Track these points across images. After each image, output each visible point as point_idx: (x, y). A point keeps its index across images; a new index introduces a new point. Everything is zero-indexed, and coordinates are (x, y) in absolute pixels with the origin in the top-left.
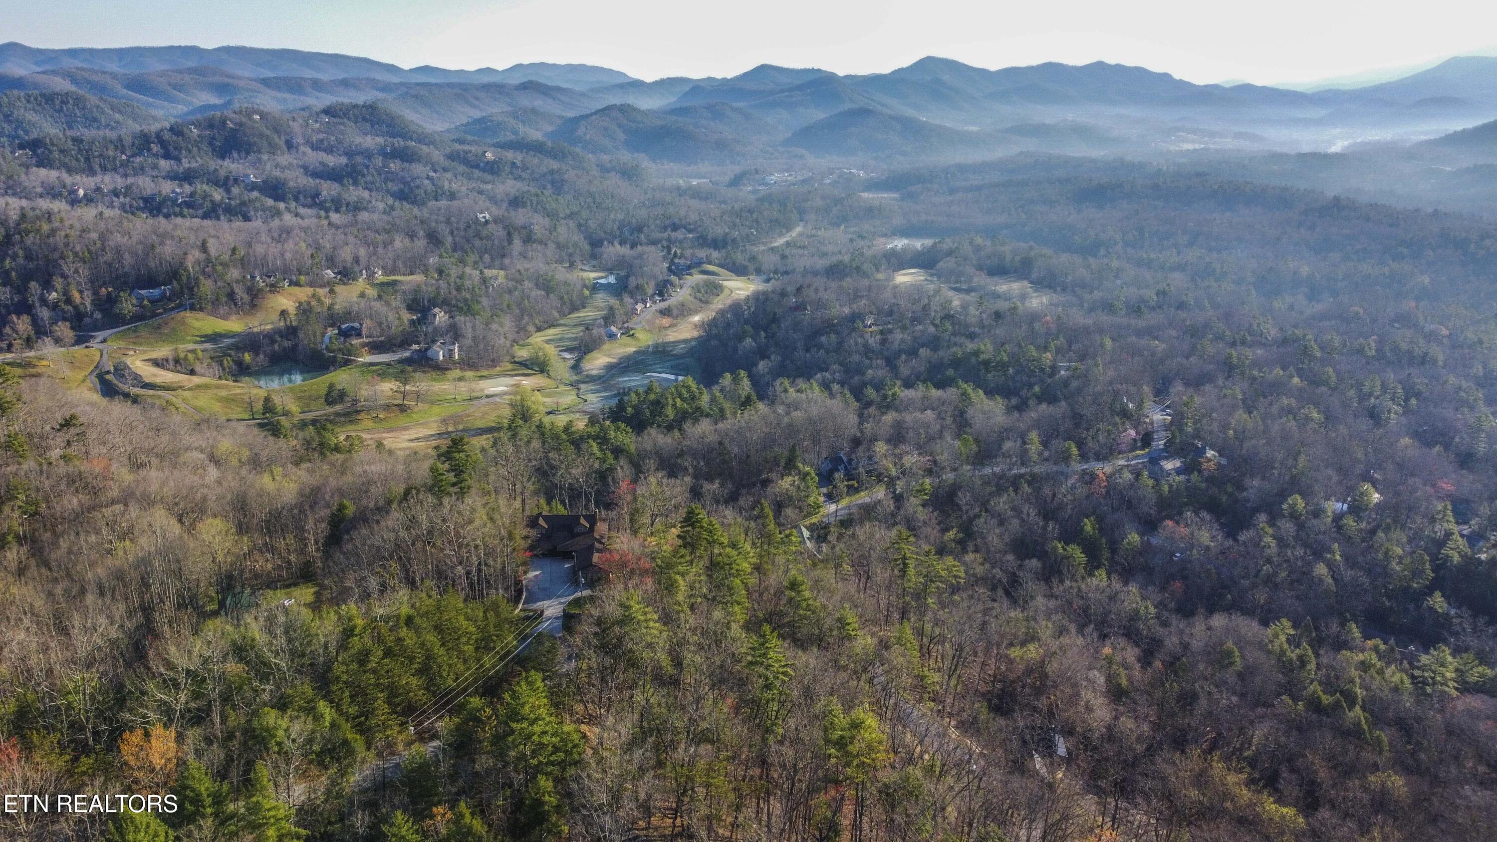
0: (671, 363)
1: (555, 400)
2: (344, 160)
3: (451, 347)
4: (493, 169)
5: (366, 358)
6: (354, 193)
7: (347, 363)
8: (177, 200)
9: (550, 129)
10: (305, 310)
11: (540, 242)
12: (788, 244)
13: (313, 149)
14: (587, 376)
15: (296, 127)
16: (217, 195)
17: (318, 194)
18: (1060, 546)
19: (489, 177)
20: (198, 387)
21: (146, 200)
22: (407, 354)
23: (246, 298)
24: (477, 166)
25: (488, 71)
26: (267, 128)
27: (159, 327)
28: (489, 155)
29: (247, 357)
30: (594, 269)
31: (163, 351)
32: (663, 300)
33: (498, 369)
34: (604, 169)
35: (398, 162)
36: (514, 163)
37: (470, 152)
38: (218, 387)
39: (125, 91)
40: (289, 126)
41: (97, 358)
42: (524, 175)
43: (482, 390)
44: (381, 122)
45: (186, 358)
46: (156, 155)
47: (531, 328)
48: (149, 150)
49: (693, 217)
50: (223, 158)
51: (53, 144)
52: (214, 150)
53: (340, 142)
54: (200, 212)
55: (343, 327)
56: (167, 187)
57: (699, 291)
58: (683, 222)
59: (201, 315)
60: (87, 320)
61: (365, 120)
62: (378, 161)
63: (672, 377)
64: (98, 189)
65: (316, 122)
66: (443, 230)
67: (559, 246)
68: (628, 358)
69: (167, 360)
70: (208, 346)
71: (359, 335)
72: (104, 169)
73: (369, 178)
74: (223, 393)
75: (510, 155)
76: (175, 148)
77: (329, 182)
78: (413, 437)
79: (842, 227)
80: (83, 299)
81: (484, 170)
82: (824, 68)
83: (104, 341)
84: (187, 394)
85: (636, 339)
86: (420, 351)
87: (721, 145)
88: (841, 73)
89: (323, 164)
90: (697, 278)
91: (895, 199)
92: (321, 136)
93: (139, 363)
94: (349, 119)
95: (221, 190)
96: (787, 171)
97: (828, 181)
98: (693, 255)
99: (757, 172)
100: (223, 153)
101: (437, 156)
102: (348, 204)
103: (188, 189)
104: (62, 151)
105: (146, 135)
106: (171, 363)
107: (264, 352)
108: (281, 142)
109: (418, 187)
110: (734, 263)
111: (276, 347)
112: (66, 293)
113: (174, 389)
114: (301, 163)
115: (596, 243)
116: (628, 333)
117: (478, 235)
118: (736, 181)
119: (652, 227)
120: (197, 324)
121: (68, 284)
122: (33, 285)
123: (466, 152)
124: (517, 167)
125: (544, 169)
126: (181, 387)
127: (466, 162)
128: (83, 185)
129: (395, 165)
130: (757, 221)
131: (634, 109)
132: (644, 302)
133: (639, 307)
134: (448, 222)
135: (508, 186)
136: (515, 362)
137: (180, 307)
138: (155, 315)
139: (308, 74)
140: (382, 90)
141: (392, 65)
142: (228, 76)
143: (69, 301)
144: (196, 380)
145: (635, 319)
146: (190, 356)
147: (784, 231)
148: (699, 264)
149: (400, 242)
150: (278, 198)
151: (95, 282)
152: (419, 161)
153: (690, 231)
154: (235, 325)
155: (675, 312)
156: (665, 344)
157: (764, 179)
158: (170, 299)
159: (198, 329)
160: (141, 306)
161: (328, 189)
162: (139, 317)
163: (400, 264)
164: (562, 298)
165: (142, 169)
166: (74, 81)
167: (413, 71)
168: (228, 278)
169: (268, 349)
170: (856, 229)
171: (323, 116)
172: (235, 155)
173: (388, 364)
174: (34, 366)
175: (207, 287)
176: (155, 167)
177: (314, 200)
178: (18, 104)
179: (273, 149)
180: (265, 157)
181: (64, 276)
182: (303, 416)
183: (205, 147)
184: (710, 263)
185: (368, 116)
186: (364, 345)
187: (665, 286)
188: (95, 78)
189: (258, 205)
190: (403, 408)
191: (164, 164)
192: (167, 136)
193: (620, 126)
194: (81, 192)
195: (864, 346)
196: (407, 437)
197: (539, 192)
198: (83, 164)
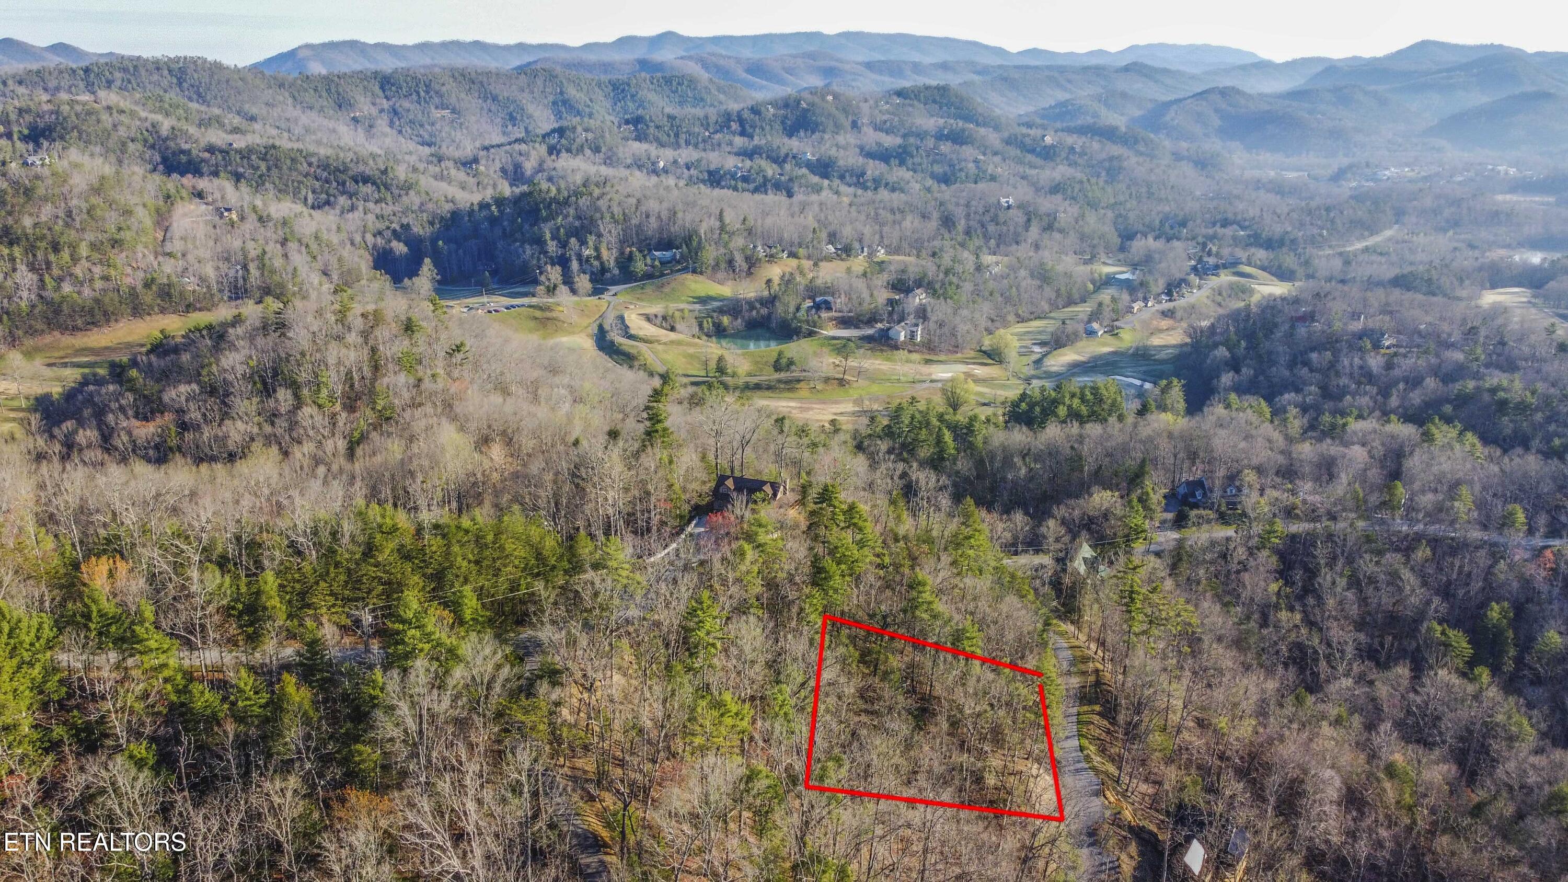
0: (1144, 368)
1: (993, 392)
2: (899, 141)
3: (914, 329)
4: (1048, 154)
5: (831, 331)
6: (900, 174)
7: (811, 334)
8: (736, 173)
9: (1138, 113)
10: (788, 281)
11: (1061, 231)
12: (1366, 250)
13: (875, 130)
14: (1045, 372)
15: (865, 108)
16: (771, 170)
17: (863, 174)
18: (1439, 628)
19: (1039, 161)
20: (672, 342)
21: (710, 173)
22: (870, 332)
23: (745, 266)
24: (1032, 151)
25: (1101, 53)
26: (837, 108)
27: (663, 286)
28: (1048, 140)
29: (726, 320)
30: (1119, 262)
31: (656, 308)
32: (1170, 300)
33: (959, 355)
34: (1178, 157)
35: (949, 144)
36: (1073, 148)
37: (1029, 135)
38: (689, 344)
39: (744, 75)
40: (858, 107)
41: (604, 309)
42: (1080, 161)
43: (930, 374)
44: (950, 104)
45: (672, 317)
46: (734, 133)
47: (1011, 318)
48: (729, 127)
49: (1253, 212)
50: (790, 136)
51: (651, 121)
52: (785, 129)
53: (902, 122)
54: (752, 186)
55: (818, 299)
56: (731, 163)
57: (1220, 294)
58: (1239, 217)
59: (700, 278)
60: (608, 275)
61: (934, 101)
62: (930, 143)
63: (1138, 382)
64: (675, 162)
65: (887, 103)
66: (959, 212)
67: (1083, 237)
68: (1101, 357)
69: (656, 316)
70: (697, 307)
71: (829, 309)
72: (688, 143)
73: (917, 160)
74: (691, 350)
75: (1070, 140)
76: (751, 126)
77: (877, 162)
78: (839, 411)
79: (1451, 233)
80: (609, 256)
81: (1038, 155)
82: (1506, 44)
83: (615, 295)
84: (660, 347)
85: (1121, 339)
86: (882, 330)
87: (1336, 134)
88: (1531, 49)
89: (879, 144)
90: (1225, 278)
91: (1548, 204)
92: (885, 117)
93: (634, 316)
94: (919, 101)
95: (774, 166)
96: (1407, 165)
97: (1460, 179)
98: (1232, 255)
99: (1368, 165)
100: (791, 132)
101: (993, 138)
102: (887, 184)
103: (748, 163)
104: (657, 127)
105: (728, 114)
106: (660, 319)
107: (743, 317)
108: (847, 124)
109: (961, 170)
110: (1280, 267)
111: (754, 313)
112: (597, 249)
113: (651, 342)
114: (859, 143)
115: (1127, 236)
116: (1113, 331)
117: (995, 220)
118: (1337, 177)
119: (1199, 221)
120: (693, 286)
121: (600, 242)
122: (573, 240)
123: (1024, 136)
124: (1075, 153)
125: (1104, 156)
126: (658, 341)
127: (1023, 147)
128: (664, 157)
129: (946, 147)
130: (1332, 221)
131: (1238, 92)
132: (1145, 300)
133: (1136, 306)
134: (968, 205)
135: (1059, 172)
136: (981, 351)
137: (685, 270)
138: (662, 275)
139: (916, 57)
140: (978, 73)
141: (1000, 48)
142: (837, 60)
143: (598, 257)
144: (673, 336)
145: (1129, 317)
146: (677, 314)
147: (1366, 233)
148: (1235, 264)
149: (910, 223)
150: (825, 176)
151: (623, 242)
152: (973, 145)
153: (1243, 228)
154: (725, 290)
155: (1179, 314)
156: (1146, 348)
157: (1375, 174)
158: (678, 262)
159: (694, 291)
160: (653, 266)
161: (874, 168)
162: (648, 276)
163: (905, 245)
164: (1058, 291)
165: (719, 145)
166: (705, 65)
167: (1020, 53)
168: (732, 245)
169: (747, 315)
170: (1469, 236)
171: (895, 97)
172: (802, 134)
173: (849, 339)
174: (552, 310)
175: (710, 254)
176: (731, 143)
177: (858, 179)
178: (643, 85)
179: (838, 127)
180: (826, 136)
181: (599, 235)
182: (748, 379)
183: (778, 126)
184: (1249, 264)
185: (938, 98)
186: (831, 319)
187: (1179, 285)
188: (722, 62)
189: (803, 181)
190: (842, 382)
191: (739, 141)
192: (746, 115)
193: (1216, 111)
194: (662, 164)
195: (1361, 368)
196: (834, 410)
197: (1085, 179)
198: (672, 139)
